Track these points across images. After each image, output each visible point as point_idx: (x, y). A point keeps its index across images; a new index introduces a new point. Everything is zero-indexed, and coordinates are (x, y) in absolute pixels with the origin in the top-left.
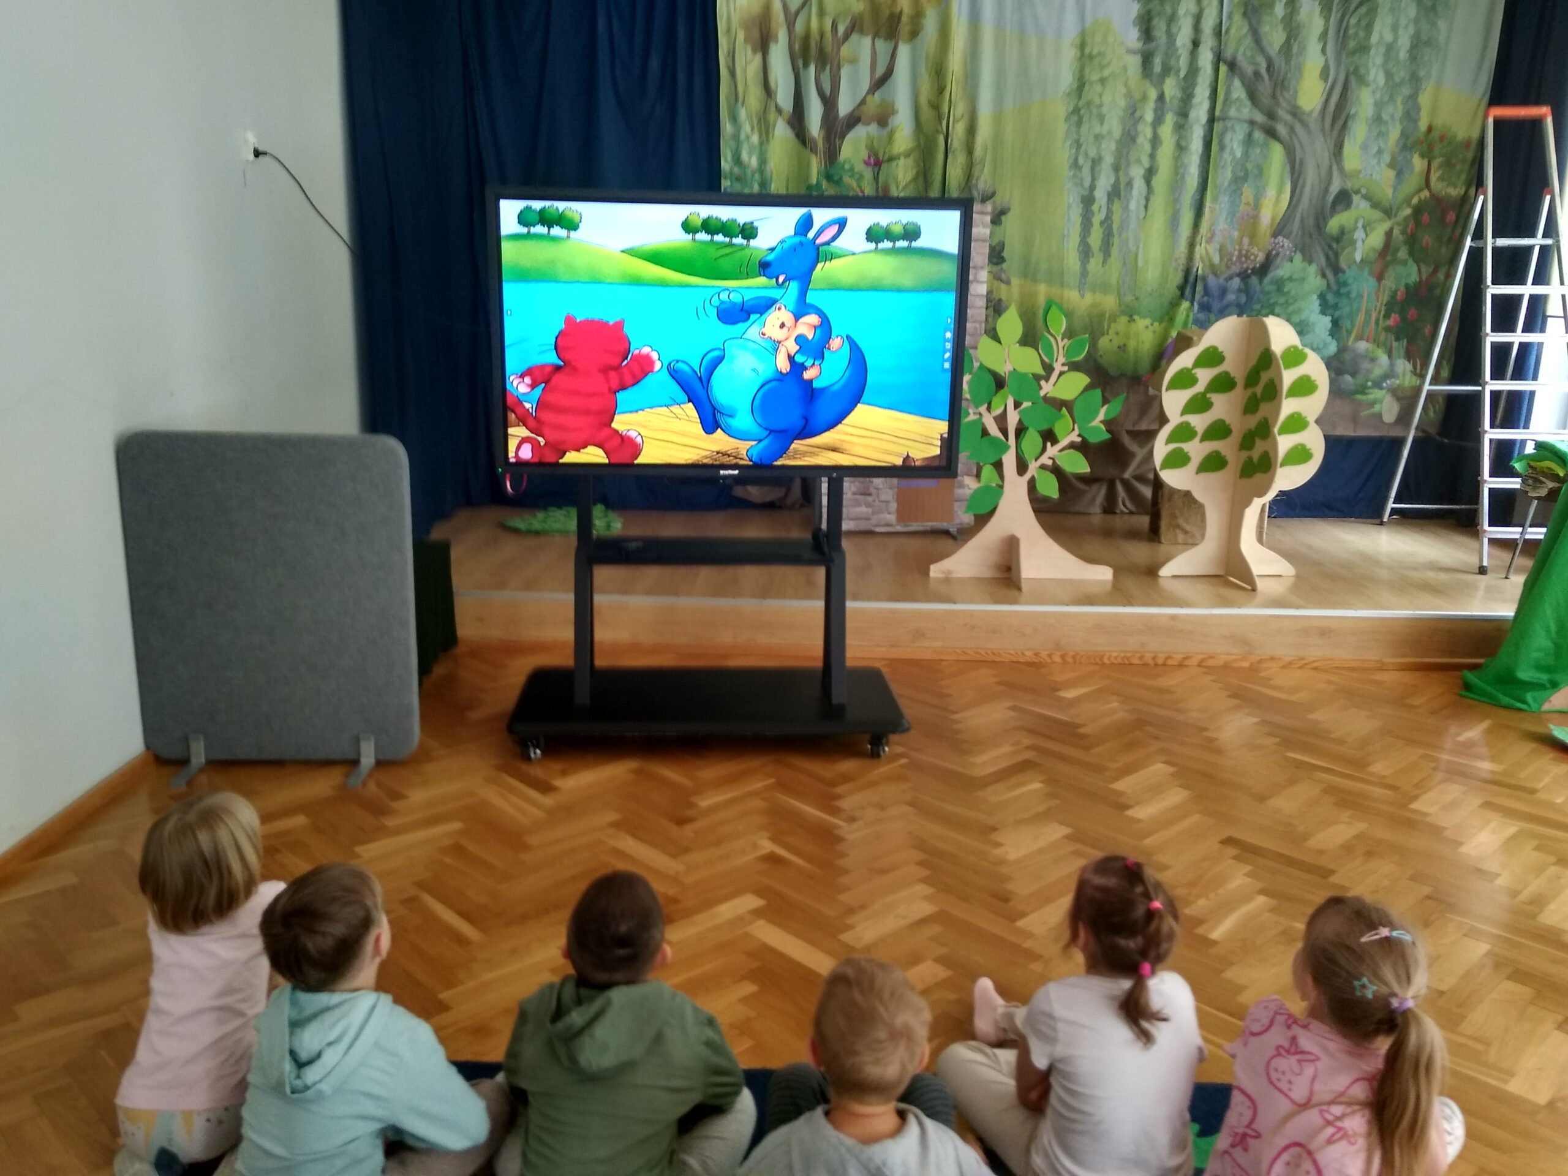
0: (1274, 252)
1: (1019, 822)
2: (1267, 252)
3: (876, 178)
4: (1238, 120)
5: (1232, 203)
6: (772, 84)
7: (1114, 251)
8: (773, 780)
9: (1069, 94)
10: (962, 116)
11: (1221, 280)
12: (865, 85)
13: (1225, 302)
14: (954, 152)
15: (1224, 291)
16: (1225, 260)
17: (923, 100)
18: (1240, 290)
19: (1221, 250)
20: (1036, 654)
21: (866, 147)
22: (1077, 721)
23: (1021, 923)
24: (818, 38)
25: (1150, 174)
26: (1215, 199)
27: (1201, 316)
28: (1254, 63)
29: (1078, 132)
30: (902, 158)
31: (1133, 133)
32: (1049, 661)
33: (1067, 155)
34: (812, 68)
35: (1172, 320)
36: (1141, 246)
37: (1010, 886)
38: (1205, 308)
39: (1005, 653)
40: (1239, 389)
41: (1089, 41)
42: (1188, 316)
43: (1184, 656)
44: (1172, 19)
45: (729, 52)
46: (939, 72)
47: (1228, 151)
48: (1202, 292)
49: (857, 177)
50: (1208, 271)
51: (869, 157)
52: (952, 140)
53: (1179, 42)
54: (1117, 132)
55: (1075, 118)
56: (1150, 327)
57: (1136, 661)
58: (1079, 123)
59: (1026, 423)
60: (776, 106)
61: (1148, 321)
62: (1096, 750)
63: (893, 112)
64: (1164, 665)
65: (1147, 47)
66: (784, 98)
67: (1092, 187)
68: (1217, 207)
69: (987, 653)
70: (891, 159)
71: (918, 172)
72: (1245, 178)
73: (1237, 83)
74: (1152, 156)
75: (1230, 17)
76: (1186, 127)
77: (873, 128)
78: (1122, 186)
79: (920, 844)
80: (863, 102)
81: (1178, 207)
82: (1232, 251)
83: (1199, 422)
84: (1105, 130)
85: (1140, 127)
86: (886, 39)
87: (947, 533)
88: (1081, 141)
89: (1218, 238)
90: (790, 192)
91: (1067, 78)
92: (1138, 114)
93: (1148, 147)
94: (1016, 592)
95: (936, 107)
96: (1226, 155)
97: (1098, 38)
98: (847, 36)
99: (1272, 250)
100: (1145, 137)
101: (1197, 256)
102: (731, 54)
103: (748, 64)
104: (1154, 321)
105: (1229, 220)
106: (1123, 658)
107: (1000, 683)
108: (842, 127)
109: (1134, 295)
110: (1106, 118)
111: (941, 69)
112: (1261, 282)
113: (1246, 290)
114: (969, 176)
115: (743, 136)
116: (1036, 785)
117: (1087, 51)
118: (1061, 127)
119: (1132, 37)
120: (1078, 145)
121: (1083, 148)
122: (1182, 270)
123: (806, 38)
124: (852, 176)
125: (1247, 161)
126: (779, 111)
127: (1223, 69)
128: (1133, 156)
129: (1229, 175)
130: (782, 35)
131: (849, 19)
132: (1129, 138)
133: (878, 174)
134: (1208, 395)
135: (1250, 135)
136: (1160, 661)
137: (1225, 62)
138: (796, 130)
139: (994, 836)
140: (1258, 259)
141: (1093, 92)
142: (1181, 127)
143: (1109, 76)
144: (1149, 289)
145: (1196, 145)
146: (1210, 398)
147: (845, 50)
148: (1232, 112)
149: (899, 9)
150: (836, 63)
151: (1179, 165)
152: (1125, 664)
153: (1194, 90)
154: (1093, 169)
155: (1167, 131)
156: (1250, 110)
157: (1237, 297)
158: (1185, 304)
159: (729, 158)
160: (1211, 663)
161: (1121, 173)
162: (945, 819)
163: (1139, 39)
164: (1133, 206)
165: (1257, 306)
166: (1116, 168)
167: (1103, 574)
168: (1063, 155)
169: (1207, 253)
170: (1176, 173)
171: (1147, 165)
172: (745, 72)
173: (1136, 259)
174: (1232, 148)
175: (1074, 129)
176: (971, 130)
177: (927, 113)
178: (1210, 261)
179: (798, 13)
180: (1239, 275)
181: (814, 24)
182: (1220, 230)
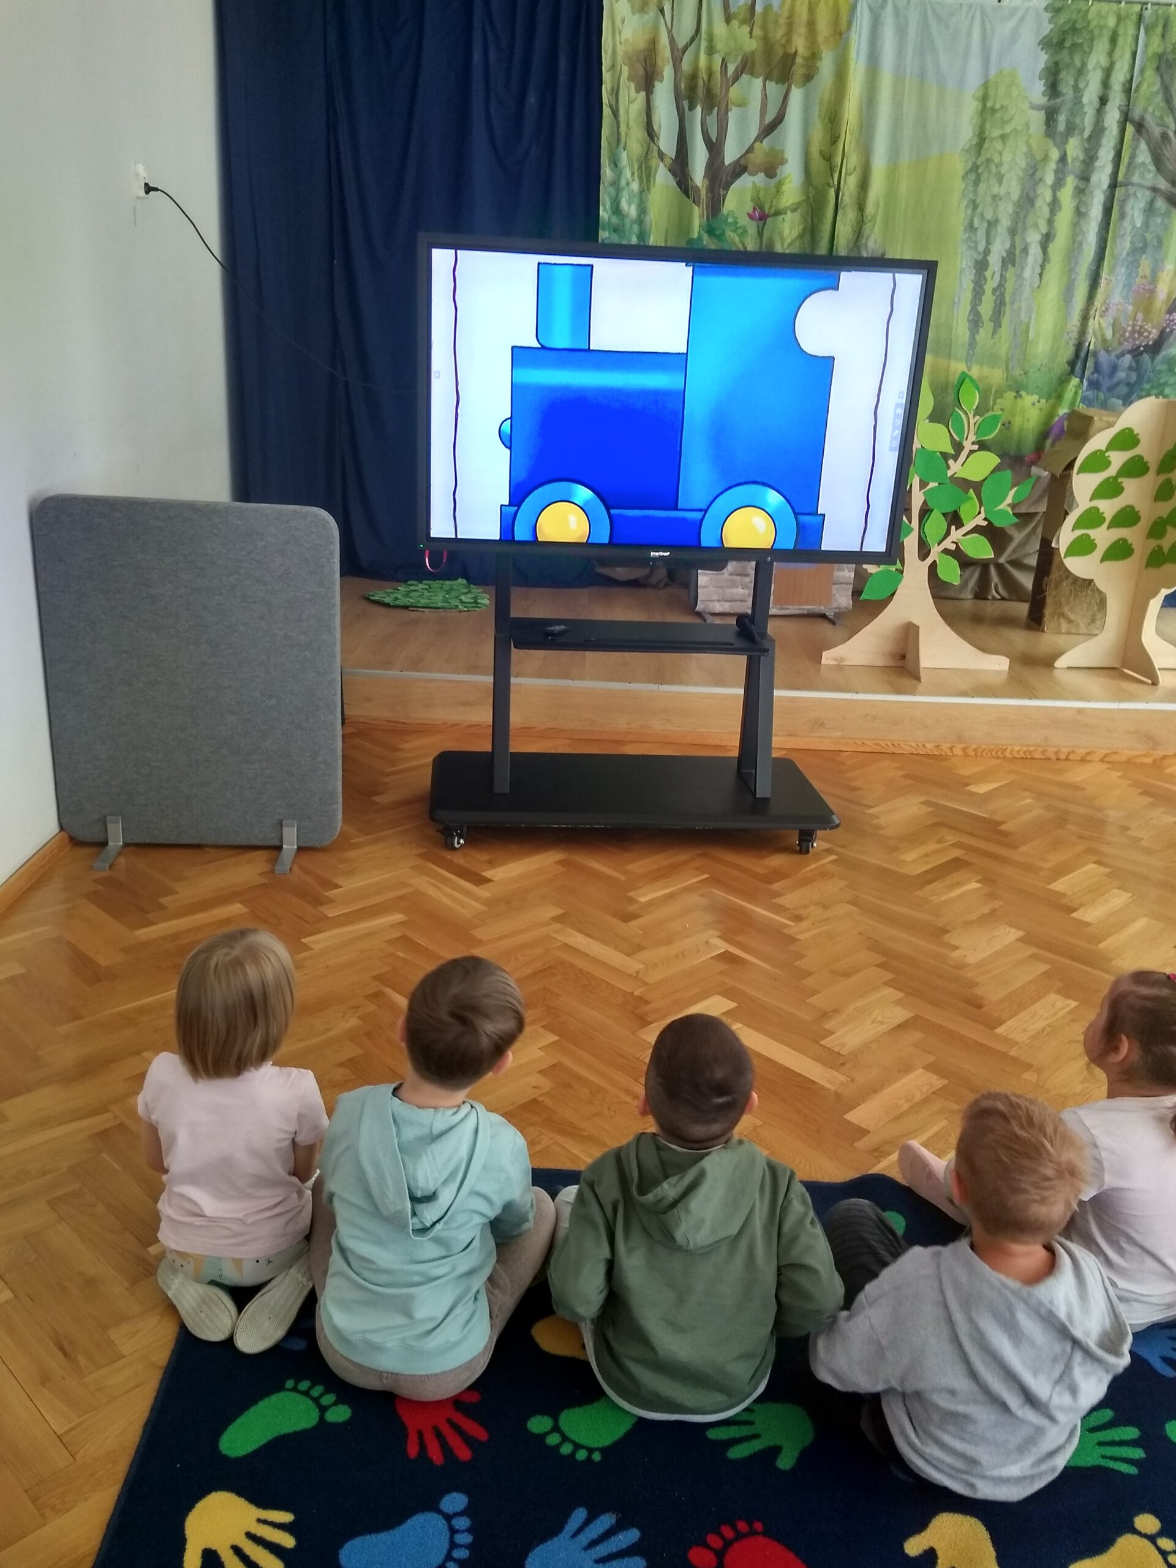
0: (1168, 330)
1: (968, 924)
2: (1161, 328)
3: (760, 234)
4: (1141, 186)
5: (1129, 276)
6: (656, 128)
7: (1005, 322)
8: (706, 876)
9: (968, 151)
10: (855, 169)
11: (1113, 357)
12: (754, 131)
13: (1115, 380)
14: (844, 208)
15: (1114, 369)
16: (1118, 336)
17: (815, 149)
18: (1130, 368)
19: (1115, 325)
20: (937, 747)
21: (752, 200)
22: (998, 818)
23: (1000, 1030)
24: (706, 78)
25: (1047, 239)
26: (1112, 270)
27: (1089, 393)
28: (1162, 124)
29: (975, 192)
30: (789, 212)
31: (1032, 195)
32: (949, 753)
33: (963, 216)
34: (699, 109)
35: (1060, 397)
36: (1034, 316)
37: (979, 991)
38: (1094, 385)
39: (906, 745)
40: (1151, 475)
41: (991, 93)
42: (1076, 393)
43: (1088, 751)
44: (1081, 72)
45: (613, 89)
46: (833, 120)
47: (1128, 218)
48: (1092, 369)
49: (740, 231)
50: (1099, 346)
51: (754, 209)
52: (843, 195)
53: (1085, 100)
54: (1015, 195)
55: (972, 177)
56: (1037, 404)
57: (1038, 755)
58: (977, 182)
59: (930, 504)
60: (659, 149)
61: (1035, 397)
62: (1023, 849)
63: (783, 162)
64: (1067, 759)
65: (1052, 102)
66: (667, 143)
67: (987, 252)
68: (1114, 279)
69: (887, 745)
70: (778, 213)
71: (804, 230)
72: (1143, 249)
73: (1143, 146)
74: (1050, 222)
75: (1142, 71)
76: (1086, 191)
77: (760, 179)
78: (1017, 252)
79: (875, 946)
80: (750, 150)
81: (1073, 277)
82: (1126, 327)
83: (1108, 507)
84: (1002, 191)
85: (1040, 190)
86: (778, 82)
87: (823, 616)
88: (978, 201)
89: (1112, 312)
90: (669, 245)
91: (967, 134)
92: (1038, 175)
93: (1046, 211)
94: (914, 682)
95: (828, 158)
96: (1126, 224)
97: (1002, 91)
98: (736, 78)
99: (1166, 327)
100: (1045, 201)
101: (1090, 330)
102: (614, 93)
103: (631, 103)
104: (1041, 397)
105: (1124, 294)
106: (1024, 752)
107: (905, 776)
108: (727, 176)
109: (1023, 370)
110: (1004, 179)
111: (836, 115)
112: (1153, 359)
113: (1137, 367)
114: (859, 233)
115: (623, 183)
116: (974, 885)
117: (989, 104)
118: (958, 185)
119: (1037, 91)
120: (974, 205)
121: (979, 210)
122: (1074, 345)
123: (694, 77)
124: (735, 231)
125: (1146, 232)
126: (661, 156)
127: (1130, 129)
128: (1030, 221)
129: (1128, 245)
130: (668, 72)
131: (740, 58)
132: (1028, 200)
133: (763, 229)
134: (1120, 480)
135: (1152, 203)
136: (1063, 757)
137: (1132, 122)
138: (678, 178)
139: (946, 938)
140: (1151, 336)
141: (993, 148)
142: (1081, 192)
143: (1011, 132)
144: (1038, 363)
145: (1096, 212)
146: (1122, 483)
147: (734, 92)
148: (1136, 179)
149: (793, 51)
150: (724, 106)
151: (1077, 232)
152: (1026, 758)
153: (1096, 153)
154: (988, 233)
155: (1066, 195)
156: (1154, 177)
157: (1128, 376)
158: (1075, 381)
159: (608, 206)
160: (1115, 758)
161: (1017, 238)
162: (892, 919)
163: (1044, 94)
164: (1027, 273)
165: (1147, 386)
166: (1013, 232)
167: (999, 664)
168: (958, 217)
169: (1100, 327)
170: (1074, 241)
171: (1044, 231)
172: (627, 112)
173: (1027, 331)
174: (1133, 215)
175: (971, 188)
176: (864, 185)
177: (817, 163)
178: (1103, 335)
179: (685, 48)
180: (1130, 352)
181: (703, 61)
182: (1115, 304)
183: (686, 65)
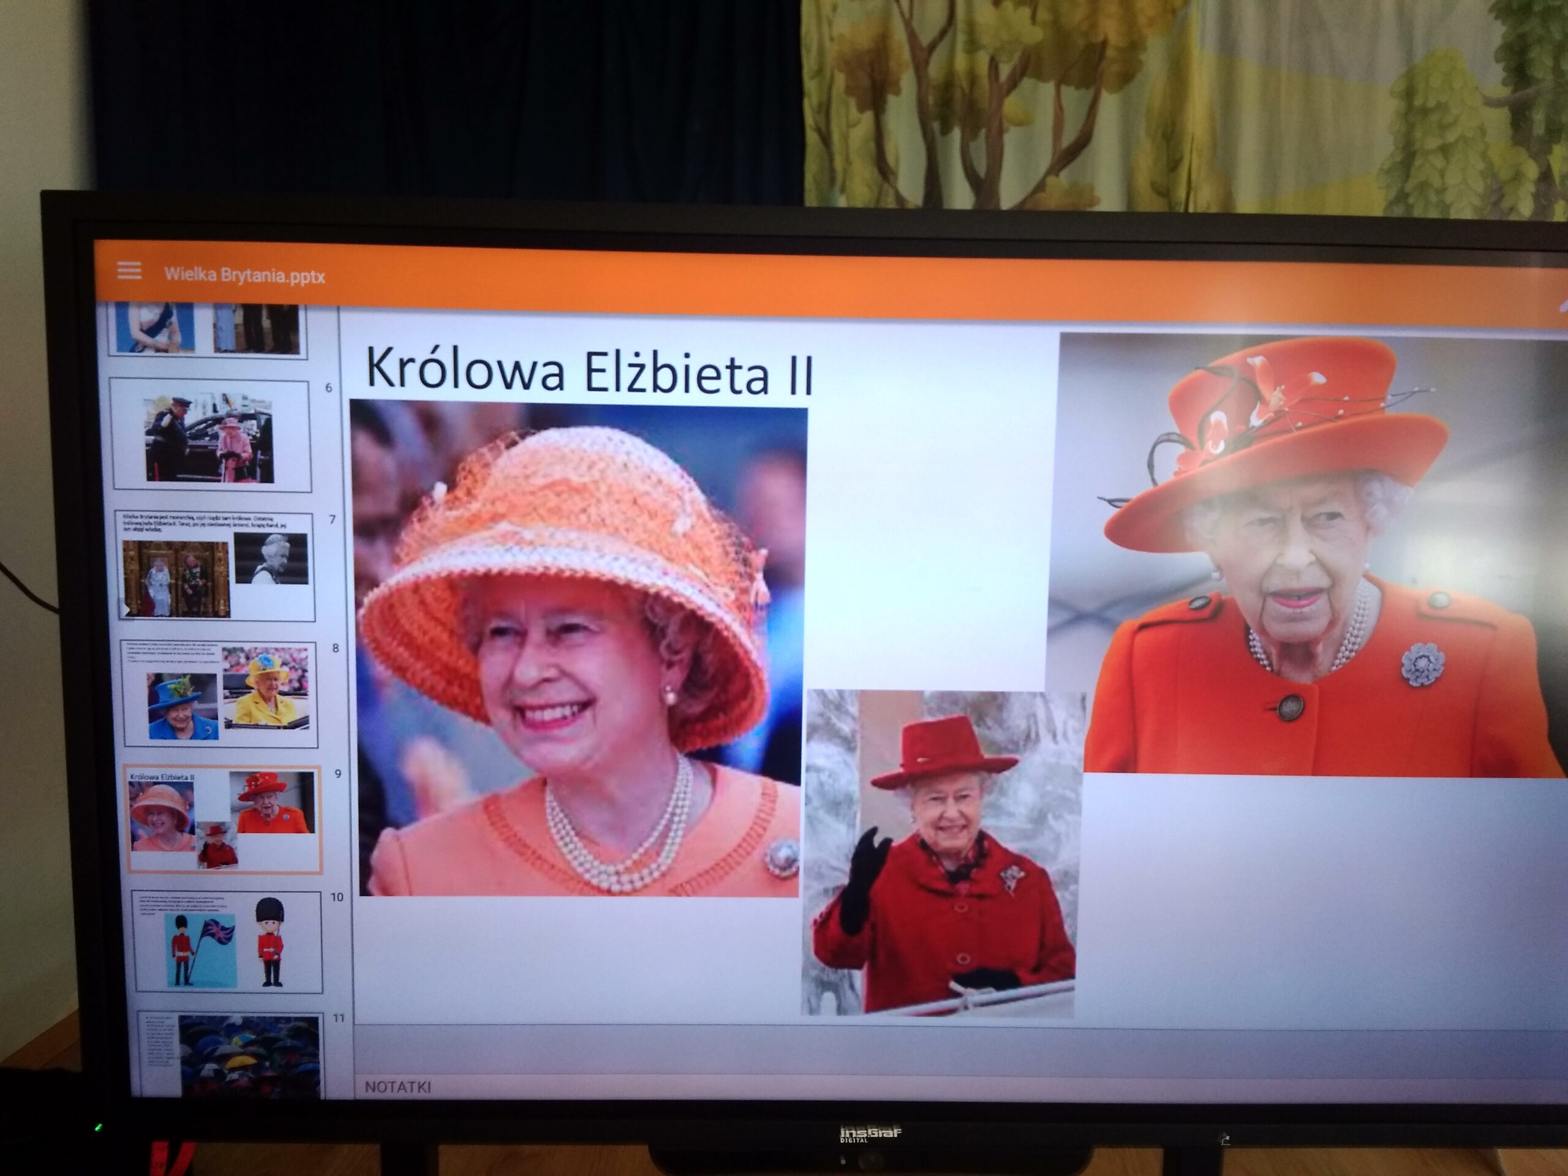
6: (891, 159)
9: (1388, 172)
12: (1045, 159)
17: (1143, 181)
24: (965, 84)
34: (956, 134)
41: (1420, 84)
45: (820, 106)
46: (1168, 138)
60: (897, 192)
65: (1518, 94)
66: (909, 179)
80: (1040, 187)
86: (1077, 88)
91: (1383, 148)
92: (1509, 203)
95: (1165, 191)
97: (1437, 79)
98: (1013, 83)
102: (824, 110)
103: (851, 127)
111: (1173, 132)
117: (1418, 102)
119: (1494, 79)
123: (948, 85)
126: (901, 202)
130: (907, 81)
131: (1017, 56)
141: (1429, 166)
143: (1457, 141)
147: (1011, 105)
149: (1101, 38)
150: (996, 126)
163: (1504, 83)
172: (845, 138)
177: (1149, 203)
179: (932, 47)
181: (961, 63)
183: (935, 70)
